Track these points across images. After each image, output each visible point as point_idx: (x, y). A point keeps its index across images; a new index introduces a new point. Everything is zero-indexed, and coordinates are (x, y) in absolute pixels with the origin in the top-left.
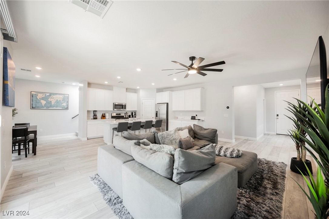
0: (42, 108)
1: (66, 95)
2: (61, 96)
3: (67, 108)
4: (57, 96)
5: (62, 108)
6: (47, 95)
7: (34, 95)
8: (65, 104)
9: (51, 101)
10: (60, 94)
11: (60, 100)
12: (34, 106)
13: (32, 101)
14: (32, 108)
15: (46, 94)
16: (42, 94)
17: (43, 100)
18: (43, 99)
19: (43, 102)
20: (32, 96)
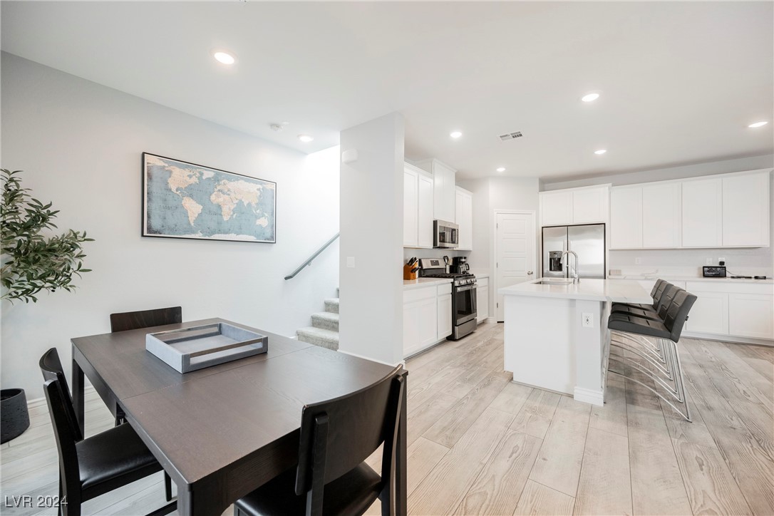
0: (185, 232)
1: (270, 187)
2: (253, 188)
3: (271, 240)
4: (242, 184)
5: (257, 236)
6: (204, 178)
7: (155, 173)
8: (263, 222)
9: (219, 207)
10: (248, 178)
11: (249, 204)
12: (156, 224)
13: (149, 200)
14: (149, 232)
15: (202, 174)
16: (187, 172)
17: (191, 196)
18: (190, 192)
19: (193, 208)
20: (149, 174)
